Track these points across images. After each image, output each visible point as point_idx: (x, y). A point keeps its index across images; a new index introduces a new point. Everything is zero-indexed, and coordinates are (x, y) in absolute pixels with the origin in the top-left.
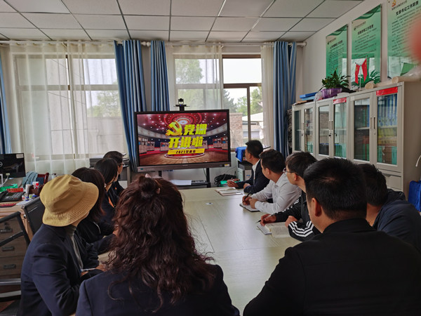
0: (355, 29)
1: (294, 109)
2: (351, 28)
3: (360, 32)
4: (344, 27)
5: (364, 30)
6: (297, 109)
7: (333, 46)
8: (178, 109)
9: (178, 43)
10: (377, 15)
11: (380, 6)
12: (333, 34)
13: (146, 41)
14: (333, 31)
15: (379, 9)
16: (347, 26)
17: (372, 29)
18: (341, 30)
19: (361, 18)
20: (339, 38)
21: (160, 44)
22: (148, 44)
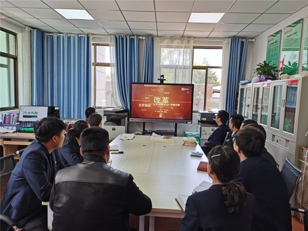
0: (285, 34)
1: (240, 87)
2: (283, 33)
3: (288, 36)
4: (279, 32)
5: (291, 35)
6: (242, 88)
7: (271, 44)
8: (159, 82)
9: (162, 37)
10: (300, 25)
11: (302, 19)
12: (272, 36)
13: (143, 36)
14: (272, 33)
15: (301, 21)
16: (281, 31)
17: (296, 35)
18: (277, 33)
19: (290, 26)
20: (275, 39)
21: (151, 38)
22: (144, 38)
